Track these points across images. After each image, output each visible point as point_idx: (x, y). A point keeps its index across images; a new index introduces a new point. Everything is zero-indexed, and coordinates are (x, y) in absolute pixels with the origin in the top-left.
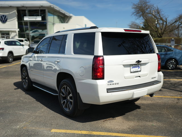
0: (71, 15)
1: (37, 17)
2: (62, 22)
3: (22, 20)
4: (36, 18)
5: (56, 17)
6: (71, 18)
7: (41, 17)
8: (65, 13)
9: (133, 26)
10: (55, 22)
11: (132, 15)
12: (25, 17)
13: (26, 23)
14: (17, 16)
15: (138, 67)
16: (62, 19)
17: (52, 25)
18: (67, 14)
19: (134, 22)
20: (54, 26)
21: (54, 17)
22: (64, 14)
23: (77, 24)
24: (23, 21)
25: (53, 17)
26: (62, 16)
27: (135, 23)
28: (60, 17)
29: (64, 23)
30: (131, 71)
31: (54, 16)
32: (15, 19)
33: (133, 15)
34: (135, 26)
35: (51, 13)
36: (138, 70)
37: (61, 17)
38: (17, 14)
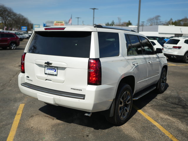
15: (54, 70)
30: (46, 73)
36: (53, 73)
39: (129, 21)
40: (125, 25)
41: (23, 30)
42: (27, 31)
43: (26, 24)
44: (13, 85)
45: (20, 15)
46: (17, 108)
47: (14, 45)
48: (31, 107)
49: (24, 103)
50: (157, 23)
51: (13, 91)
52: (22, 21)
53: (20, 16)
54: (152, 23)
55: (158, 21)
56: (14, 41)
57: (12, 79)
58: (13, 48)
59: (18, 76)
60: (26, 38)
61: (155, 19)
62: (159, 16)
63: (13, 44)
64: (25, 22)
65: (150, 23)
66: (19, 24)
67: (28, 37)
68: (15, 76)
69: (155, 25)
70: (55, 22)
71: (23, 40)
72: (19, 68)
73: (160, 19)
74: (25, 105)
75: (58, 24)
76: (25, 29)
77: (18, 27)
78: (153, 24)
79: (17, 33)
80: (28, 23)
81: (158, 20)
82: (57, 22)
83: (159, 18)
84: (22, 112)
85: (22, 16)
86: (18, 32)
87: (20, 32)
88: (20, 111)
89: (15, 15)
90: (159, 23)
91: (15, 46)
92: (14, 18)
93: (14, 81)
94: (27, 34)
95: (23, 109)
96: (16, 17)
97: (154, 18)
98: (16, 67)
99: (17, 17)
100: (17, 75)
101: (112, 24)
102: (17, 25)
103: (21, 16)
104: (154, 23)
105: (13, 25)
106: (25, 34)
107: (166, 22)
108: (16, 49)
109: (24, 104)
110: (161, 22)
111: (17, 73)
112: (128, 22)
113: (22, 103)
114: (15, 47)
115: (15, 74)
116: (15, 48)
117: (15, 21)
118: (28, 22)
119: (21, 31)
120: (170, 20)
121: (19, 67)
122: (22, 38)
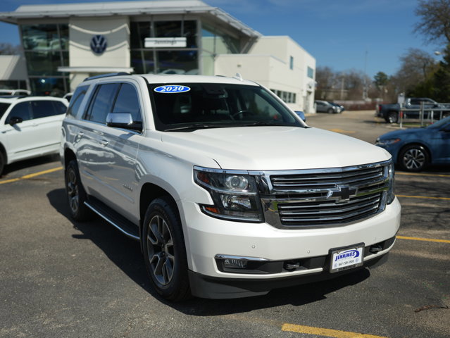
0: (256, 33)
1: (177, 39)
2: (234, 52)
3: (139, 47)
4: (172, 42)
5: (219, 40)
6: (256, 42)
7: (184, 39)
8: (242, 29)
9: (414, 60)
10: (217, 52)
11: (415, 30)
12: (147, 39)
13: (149, 53)
14: (129, 37)
16: (232, 44)
17: (210, 59)
18: (248, 31)
19: (418, 50)
20: (214, 60)
21: (215, 40)
22: (239, 32)
23: (271, 56)
24: (142, 50)
25: (213, 38)
26: (234, 36)
27: (419, 53)
28: (229, 40)
29: (239, 52)
31: (215, 36)
32: (125, 45)
33: (417, 32)
34: (420, 60)
35: (209, 30)
37: (231, 38)
38: (129, 32)
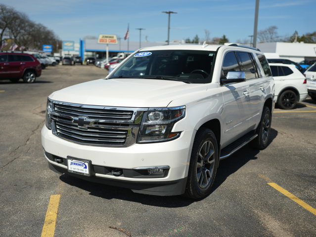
39: (224, 37)
40: (218, 42)
41: (45, 50)
42: (52, 53)
43: (51, 42)
44: (33, 151)
45: (40, 26)
46: (46, 205)
47: (32, 75)
48: (74, 202)
49: (60, 193)
50: (271, 38)
51: (33, 163)
52: (43, 37)
53: (40, 28)
54: (263, 40)
55: (274, 36)
56: (31, 67)
57: (30, 137)
58: (29, 80)
59: (40, 131)
60: (51, 63)
61: (268, 32)
62: (274, 28)
63: (29, 74)
64: (49, 38)
65: (260, 39)
66: (39, 42)
67: (54, 63)
68: (35, 132)
69: (268, 42)
70: (100, 37)
71: (47, 68)
72: (41, 116)
73: (276, 33)
74: (61, 198)
75: (106, 40)
76: (49, 49)
77: (37, 46)
78: (265, 41)
79: (36, 55)
80: (54, 40)
81: (272, 33)
82: (103, 37)
83: (275, 30)
84: (57, 217)
85: (44, 28)
86: (38, 53)
87: (40, 54)
88: (51, 214)
89: (32, 25)
90: (275, 39)
91: (33, 77)
92: (31, 30)
93: (35, 143)
94: (53, 58)
95: (58, 209)
96: (33, 28)
97: (266, 31)
98: (37, 114)
99: (36, 29)
100: (39, 129)
101: (195, 40)
102: (35, 43)
103: (42, 28)
104: (267, 39)
105: (29, 43)
106: (50, 58)
107: (287, 37)
108: (35, 82)
109: (59, 196)
110: (278, 37)
111: (38, 126)
112: (222, 38)
113: (54, 194)
114: (34, 79)
115: (35, 128)
116: (33, 81)
117: (32, 35)
118: (53, 37)
119: (42, 53)
120: (295, 34)
121: (41, 114)
122: (44, 63)
